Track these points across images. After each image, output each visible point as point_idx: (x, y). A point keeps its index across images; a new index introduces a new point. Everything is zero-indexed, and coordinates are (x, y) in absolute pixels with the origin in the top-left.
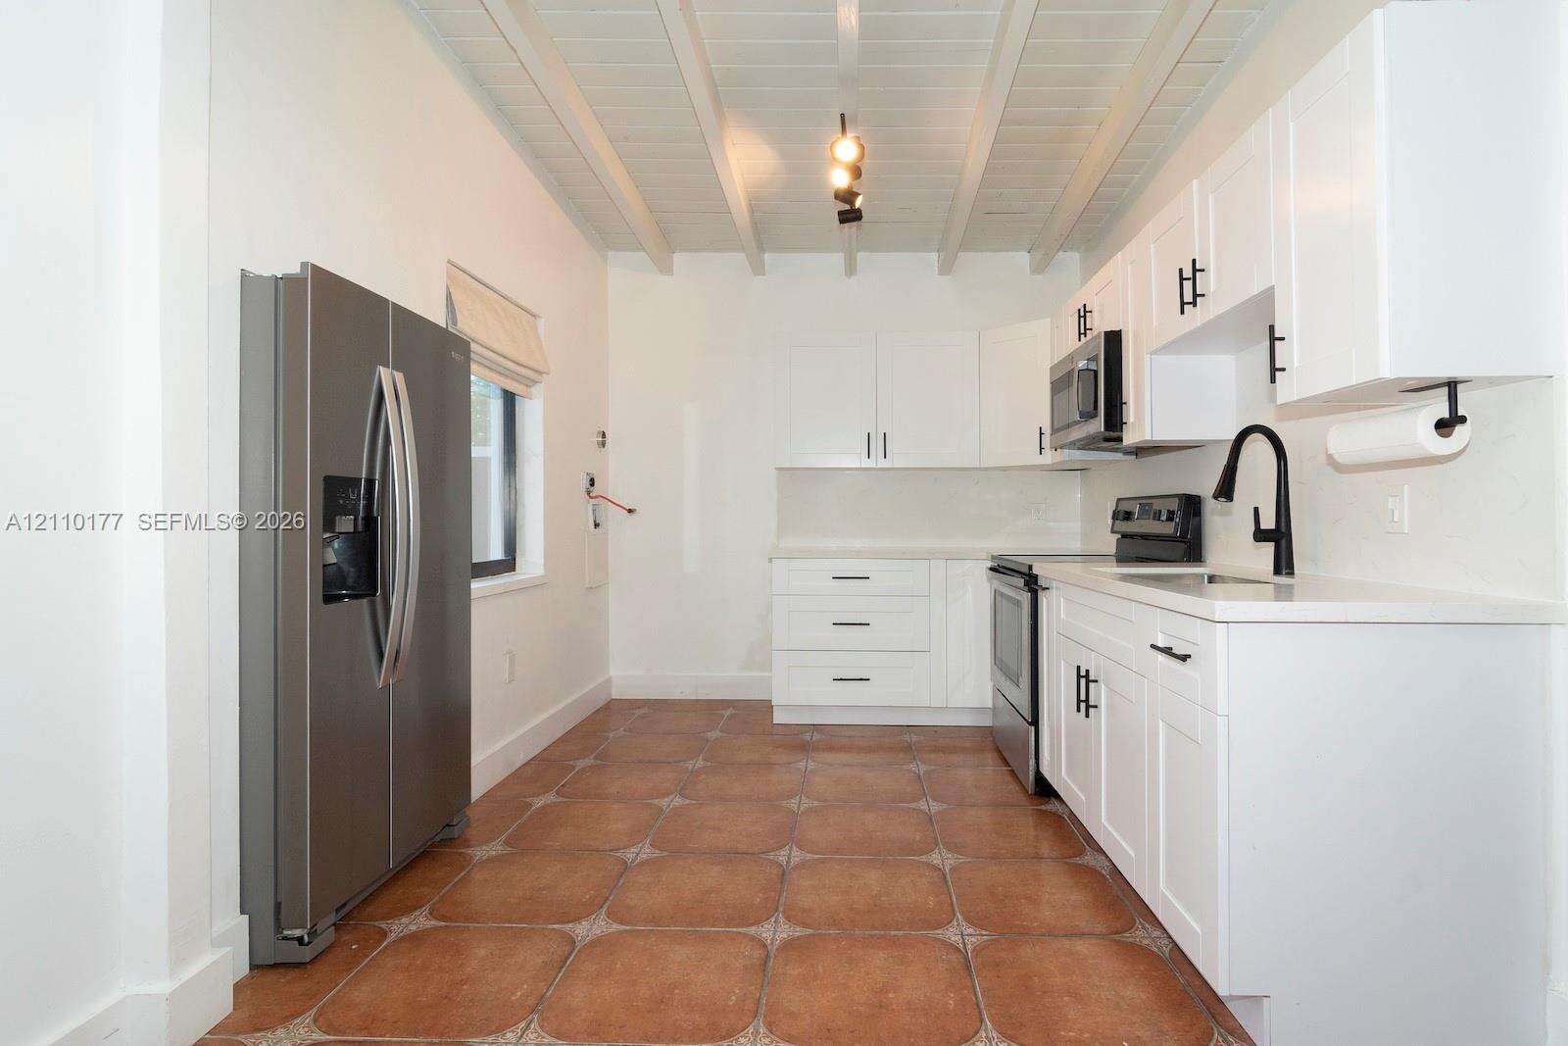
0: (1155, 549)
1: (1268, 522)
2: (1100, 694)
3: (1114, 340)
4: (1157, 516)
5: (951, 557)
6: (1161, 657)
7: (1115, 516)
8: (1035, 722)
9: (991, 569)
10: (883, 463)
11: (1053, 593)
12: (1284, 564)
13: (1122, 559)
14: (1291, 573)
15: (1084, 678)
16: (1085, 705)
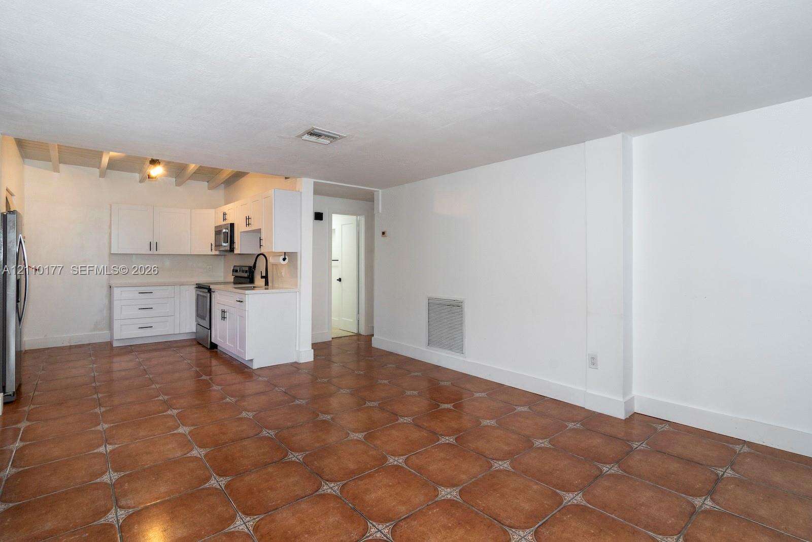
0: (243, 280)
1: (264, 274)
2: (227, 315)
3: (232, 225)
4: (243, 272)
5: (182, 284)
6: (238, 302)
7: (233, 271)
8: (210, 329)
9: (196, 287)
10: (156, 253)
11: (216, 293)
12: (267, 283)
13: (235, 283)
14: (268, 285)
15: (223, 312)
16: (224, 318)
